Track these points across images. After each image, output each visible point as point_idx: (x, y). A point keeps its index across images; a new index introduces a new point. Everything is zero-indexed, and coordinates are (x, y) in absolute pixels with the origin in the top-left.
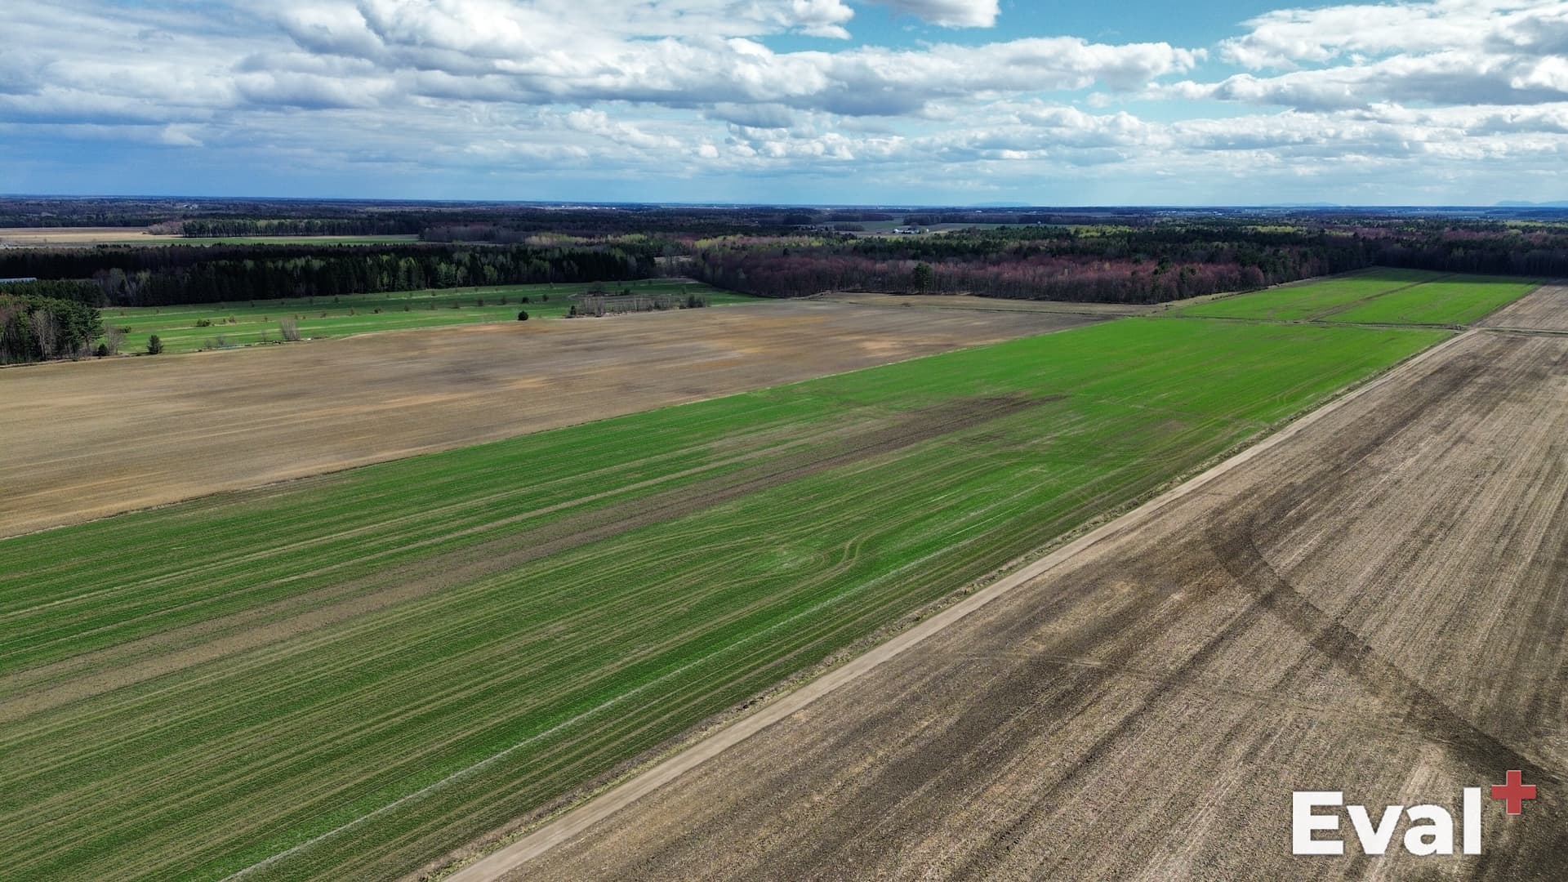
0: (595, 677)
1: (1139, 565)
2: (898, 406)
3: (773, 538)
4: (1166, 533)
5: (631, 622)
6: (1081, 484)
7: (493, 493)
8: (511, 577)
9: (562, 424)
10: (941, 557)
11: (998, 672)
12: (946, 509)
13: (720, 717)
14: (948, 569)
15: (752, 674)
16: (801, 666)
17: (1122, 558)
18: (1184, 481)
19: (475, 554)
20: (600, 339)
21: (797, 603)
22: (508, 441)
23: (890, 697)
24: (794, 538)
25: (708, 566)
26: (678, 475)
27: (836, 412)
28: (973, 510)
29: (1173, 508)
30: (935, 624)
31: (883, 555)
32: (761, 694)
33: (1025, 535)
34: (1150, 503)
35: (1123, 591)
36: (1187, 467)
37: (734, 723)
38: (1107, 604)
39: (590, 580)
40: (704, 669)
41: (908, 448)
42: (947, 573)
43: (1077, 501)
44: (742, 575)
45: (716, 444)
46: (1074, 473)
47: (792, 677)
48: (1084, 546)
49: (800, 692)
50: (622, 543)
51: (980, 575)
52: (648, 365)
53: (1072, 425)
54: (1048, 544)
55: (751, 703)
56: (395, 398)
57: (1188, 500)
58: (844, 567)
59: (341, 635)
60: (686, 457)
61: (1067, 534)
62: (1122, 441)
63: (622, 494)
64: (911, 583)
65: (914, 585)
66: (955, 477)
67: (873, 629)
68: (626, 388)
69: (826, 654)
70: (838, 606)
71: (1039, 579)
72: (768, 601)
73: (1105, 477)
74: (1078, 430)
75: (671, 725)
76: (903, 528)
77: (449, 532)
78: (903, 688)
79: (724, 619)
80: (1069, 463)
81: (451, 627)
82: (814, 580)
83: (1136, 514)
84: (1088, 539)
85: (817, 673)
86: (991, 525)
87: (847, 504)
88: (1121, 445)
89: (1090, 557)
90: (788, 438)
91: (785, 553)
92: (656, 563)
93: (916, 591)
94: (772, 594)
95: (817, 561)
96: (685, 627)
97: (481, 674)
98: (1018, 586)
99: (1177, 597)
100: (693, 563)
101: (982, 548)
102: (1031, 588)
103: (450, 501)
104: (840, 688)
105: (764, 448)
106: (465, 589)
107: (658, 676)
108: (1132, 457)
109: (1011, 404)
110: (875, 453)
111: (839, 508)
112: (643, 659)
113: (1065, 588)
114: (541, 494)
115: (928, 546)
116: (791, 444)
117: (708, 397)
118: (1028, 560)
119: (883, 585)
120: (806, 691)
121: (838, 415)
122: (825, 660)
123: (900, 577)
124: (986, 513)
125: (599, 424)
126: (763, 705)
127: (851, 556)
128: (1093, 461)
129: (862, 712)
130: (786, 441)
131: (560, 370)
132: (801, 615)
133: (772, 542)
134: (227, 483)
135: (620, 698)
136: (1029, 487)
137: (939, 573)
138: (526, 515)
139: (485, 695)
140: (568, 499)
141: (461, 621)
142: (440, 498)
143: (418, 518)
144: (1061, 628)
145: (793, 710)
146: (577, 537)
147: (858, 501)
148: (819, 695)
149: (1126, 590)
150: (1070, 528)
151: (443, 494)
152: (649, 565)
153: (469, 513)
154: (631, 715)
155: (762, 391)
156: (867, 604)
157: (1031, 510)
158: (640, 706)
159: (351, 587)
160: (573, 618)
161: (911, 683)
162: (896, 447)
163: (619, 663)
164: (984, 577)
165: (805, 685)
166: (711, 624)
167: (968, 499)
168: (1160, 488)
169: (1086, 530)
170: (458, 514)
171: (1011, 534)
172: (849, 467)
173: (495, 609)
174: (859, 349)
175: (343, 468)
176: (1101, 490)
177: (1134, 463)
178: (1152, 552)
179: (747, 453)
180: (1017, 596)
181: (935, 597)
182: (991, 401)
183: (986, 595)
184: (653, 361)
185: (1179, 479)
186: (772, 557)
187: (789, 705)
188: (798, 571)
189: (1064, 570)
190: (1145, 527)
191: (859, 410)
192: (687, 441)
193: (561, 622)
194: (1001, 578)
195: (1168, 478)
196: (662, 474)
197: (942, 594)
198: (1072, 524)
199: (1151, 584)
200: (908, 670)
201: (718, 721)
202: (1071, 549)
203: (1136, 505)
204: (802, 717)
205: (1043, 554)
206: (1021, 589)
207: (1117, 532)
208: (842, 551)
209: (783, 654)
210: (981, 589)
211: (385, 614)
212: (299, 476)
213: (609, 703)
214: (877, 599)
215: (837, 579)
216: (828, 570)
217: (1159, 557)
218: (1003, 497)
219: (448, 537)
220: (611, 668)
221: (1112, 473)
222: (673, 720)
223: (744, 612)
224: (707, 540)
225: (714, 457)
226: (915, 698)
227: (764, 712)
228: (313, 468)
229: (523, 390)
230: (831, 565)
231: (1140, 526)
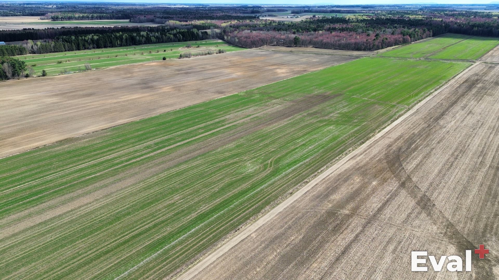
0: (189, 219)
1: (363, 170)
2: (287, 99)
3: (246, 158)
4: (372, 156)
5: (201, 195)
6: (345, 134)
7: (155, 139)
8: (162, 175)
9: (177, 107)
10: (300, 166)
11: (316, 216)
12: (301, 146)
13: (228, 235)
14: (301, 172)
15: (238, 218)
16: (254, 214)
17: (358, 167)
18: (379, 132)
19: (150, 165)
20: (190, 68)
21: (253, 187)
22: (160, 115)
23: (282, 227)
24: (252, 159)
25: (225, 170)
26: (215, 130)
27: (267, 102)
28: (311, 146)
29: (375, 144)
30: (297, 195)
31: (281, 166)
32: (241, 226)
33: (327, 156)
34: (368, 142)
35: (357, 180)
36: (380, 127)
37: (233, 238)
38: (352, 186)
39: (187, 177)
40: (223, 215)
41: (290, 118)
42: (301, 173)
43: (344, 141)
44: (236, 175)
45: (227, 117)
46: (343, 129)
47: (251, 218)
48: (345, 161)
49: (253, 225)
50: (197, 160)
51: (311, 174)
52: (206, 80)
53: (344, 107)
54: (334, 160)
55: (238, 229)
56: (124, 96)
57: (380, 140)
58: (268, 171)
59: (109, 200)
60: (218, 122)
61: (340, 156)
62: (360, 114)
63: (198, 139)
64: (290, 178)
65: (291, 179)
66: (305, 131)
67: (277, 198)
68: (199, 91)
69: (262, 209)
70: (266, 188)
71: (330, 176)
72: (244, 186)
73: (353, 130)
74: (346, 110)
75: (213, 239)
76: (287, 154)
77: (142, 155)
78: (286, 223)
79: (230, 194)
80: (342, 124)
81: (143, 197)
82: (259, 177)
83: (363, 147)
84: (347, 158)
85: (259, 217)
86: (316, 152)
87: (270, 144)
88: (360, 116)
89: (347, 166)
90: (251, 114)
91: (250, 165)
92: (208, 169)
93: (291, 181)
94: (245, 183)
95: (260, 168)
96: (217, 197)
97: (153, 218)
98: (324, 179)
99: (374, 183)
100: (220, 169)
101: (313, 162)
102: (328, 180)
103: (142, 142)
104: (267, 223)
105: (243, 118)
106: (147, 180)
107: (209, 218)
108: (363, 122)
109: (324, 98)
110: (280, 120)
111: (267, 145)
112: (204, 211)
113: (339, 179)
114: (171, 139)
115: (295, 162)
116: (252, 117)
117: (225, 95)
118: (328, 167)
119: (281, 179)
120: (255, 224)
121: (267, 104)
122: (261, 211)
123: (286, 175)
124: (314, 147)
125: (190, 108)
126: (242, 230)
127: (271, 166)
128: (350, 123)
129: (273, 233)
130: (250, 115)
131: (177, 83)
132: (254, 192)
133: (245, 160)
134: (71, 134)
135: (197, 227)
136: (329, 135)
137: (299, 173)
138: (166, 148)
139: (155, 226)
140: (180, 141)
141: (146, 194)
142: (139, 141)
143: (132, 149)
144: (337, 197)
145: (251, 233)
146: (183, 158)
147: (273, 142)
148: (259, 226)
149: (358, 180)
150: (341, 154)
151: (140, 139)
152: (206, 170)
153: (148, 147)
154: (200, 235)
155: (242, 92)
156: (275, 187)
157: (329, 145)
158: (203, 231)
159: (111, 179)
160: (182, 193)
161: (289, 221)
162: (286, 118)
163: (197, 213)
164: (313, 175)
165: (256, 221)
166: (225, 196)
167: (309, 141)
168: (371, 135)
169: (346, 154)
170: (145, 148)
171: (322, 156)
172: (271, 126)
173: (157, 189)
174: (275, 73)
175: (107, 127)
176: (352, 137)
177: (363, 124)
178: (367, 163)
179: (238, 120)
180: (323, 183)
181: (297, 184)
182: (318, 96)
183: (313, 183)
184: (207, 79)
185: (377, 131)
186: (245, 167)
187: (250, 231)
188: (253, 173)
189: (338, 172)
190: (365, 153)
191: (274, 101)
192: (218, 116)
193: (178, 195)
194: (318, 175)
195: (373, 131)
196: (211, 130)
197: (299, 182)
198: (342, 152)
199: (366, 178)
200: (288, 215)
201: (228, 237)
202: (341, 162)
203: (363, 143)
204: (254, 235)
205: (332, 164)
206: (324, 181)
207: (356, 155)
208: (268, 164)
209: (248, 209)
210: (312, 180)
211: (122, 191)
212: (93, 131)
213: (193, 230)
214: (278, 185)
215: (266, 176)
216: (263, 173)
217: (369, 166)
218: (320, 140)
219: (142, 158)
220: (194, 215)
221: (356, 129)
222: (214, 237)
223: (236, 191)
224: (224, 159)
225: (227, 122)
226: (290, 227)
227: (242, 233)
228: (98, 127)
229: (164, 92)
230: (264, 170)
231: (364, 152)
